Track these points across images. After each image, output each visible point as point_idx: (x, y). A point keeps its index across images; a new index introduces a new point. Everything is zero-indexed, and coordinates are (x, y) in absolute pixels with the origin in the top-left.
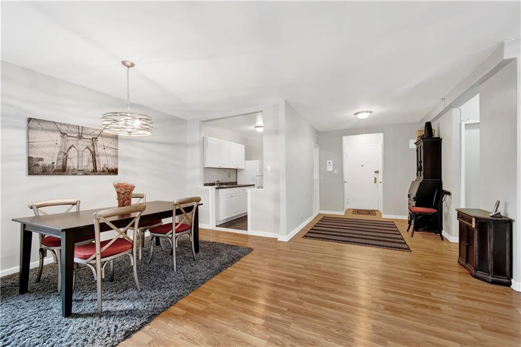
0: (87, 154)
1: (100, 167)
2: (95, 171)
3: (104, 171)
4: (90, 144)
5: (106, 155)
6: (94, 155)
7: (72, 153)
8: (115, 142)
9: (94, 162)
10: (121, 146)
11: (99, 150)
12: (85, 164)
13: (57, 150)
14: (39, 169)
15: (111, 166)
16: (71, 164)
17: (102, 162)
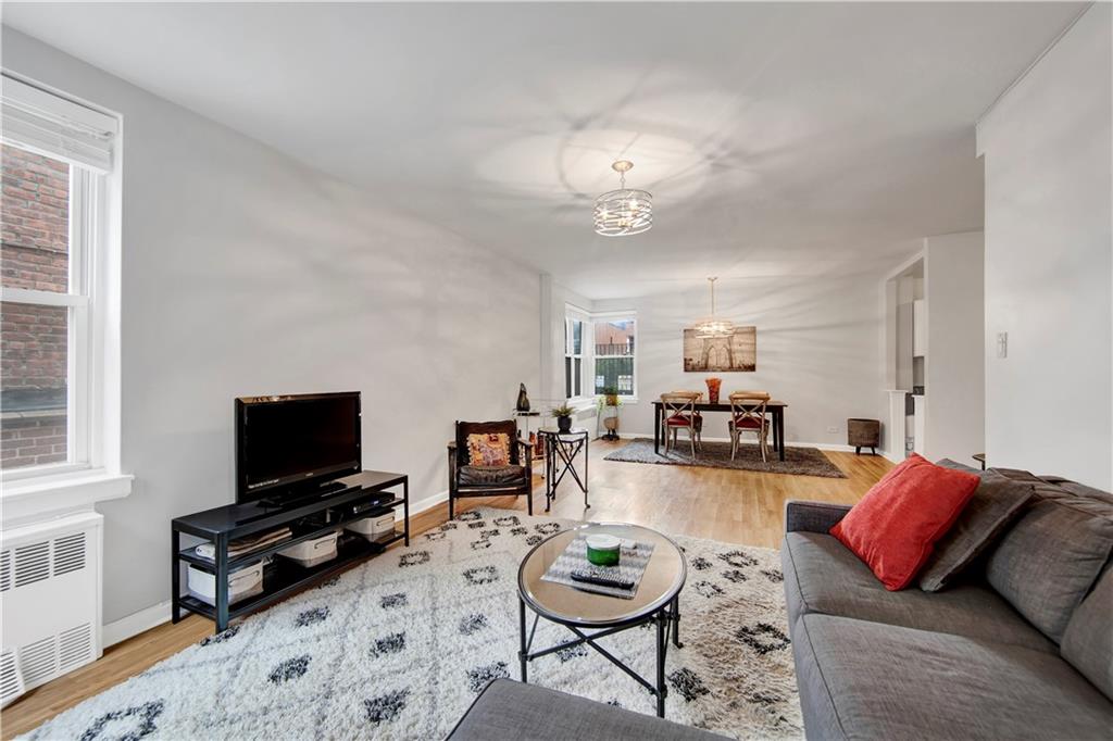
0: (724, 353)
1: (736, 363)
2: (731, 369)
3: (740, 367)
4: (726, 343)
5: (742, 351)
6: (730, 352)
7: (712, 352)
8: (752, 337)
9: (731, 359)
10: (760, 340)
11: (735, 347)
12: (723, 361)
13: (701, 351)
14: (690, 367)
15: (748, 362)
16: (712, 362)
17: (739, 359)
